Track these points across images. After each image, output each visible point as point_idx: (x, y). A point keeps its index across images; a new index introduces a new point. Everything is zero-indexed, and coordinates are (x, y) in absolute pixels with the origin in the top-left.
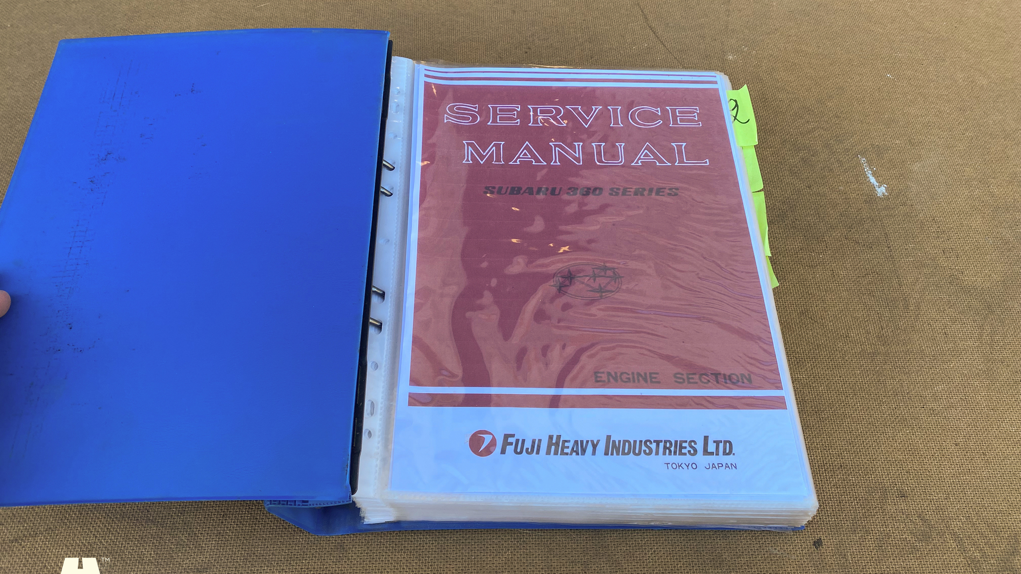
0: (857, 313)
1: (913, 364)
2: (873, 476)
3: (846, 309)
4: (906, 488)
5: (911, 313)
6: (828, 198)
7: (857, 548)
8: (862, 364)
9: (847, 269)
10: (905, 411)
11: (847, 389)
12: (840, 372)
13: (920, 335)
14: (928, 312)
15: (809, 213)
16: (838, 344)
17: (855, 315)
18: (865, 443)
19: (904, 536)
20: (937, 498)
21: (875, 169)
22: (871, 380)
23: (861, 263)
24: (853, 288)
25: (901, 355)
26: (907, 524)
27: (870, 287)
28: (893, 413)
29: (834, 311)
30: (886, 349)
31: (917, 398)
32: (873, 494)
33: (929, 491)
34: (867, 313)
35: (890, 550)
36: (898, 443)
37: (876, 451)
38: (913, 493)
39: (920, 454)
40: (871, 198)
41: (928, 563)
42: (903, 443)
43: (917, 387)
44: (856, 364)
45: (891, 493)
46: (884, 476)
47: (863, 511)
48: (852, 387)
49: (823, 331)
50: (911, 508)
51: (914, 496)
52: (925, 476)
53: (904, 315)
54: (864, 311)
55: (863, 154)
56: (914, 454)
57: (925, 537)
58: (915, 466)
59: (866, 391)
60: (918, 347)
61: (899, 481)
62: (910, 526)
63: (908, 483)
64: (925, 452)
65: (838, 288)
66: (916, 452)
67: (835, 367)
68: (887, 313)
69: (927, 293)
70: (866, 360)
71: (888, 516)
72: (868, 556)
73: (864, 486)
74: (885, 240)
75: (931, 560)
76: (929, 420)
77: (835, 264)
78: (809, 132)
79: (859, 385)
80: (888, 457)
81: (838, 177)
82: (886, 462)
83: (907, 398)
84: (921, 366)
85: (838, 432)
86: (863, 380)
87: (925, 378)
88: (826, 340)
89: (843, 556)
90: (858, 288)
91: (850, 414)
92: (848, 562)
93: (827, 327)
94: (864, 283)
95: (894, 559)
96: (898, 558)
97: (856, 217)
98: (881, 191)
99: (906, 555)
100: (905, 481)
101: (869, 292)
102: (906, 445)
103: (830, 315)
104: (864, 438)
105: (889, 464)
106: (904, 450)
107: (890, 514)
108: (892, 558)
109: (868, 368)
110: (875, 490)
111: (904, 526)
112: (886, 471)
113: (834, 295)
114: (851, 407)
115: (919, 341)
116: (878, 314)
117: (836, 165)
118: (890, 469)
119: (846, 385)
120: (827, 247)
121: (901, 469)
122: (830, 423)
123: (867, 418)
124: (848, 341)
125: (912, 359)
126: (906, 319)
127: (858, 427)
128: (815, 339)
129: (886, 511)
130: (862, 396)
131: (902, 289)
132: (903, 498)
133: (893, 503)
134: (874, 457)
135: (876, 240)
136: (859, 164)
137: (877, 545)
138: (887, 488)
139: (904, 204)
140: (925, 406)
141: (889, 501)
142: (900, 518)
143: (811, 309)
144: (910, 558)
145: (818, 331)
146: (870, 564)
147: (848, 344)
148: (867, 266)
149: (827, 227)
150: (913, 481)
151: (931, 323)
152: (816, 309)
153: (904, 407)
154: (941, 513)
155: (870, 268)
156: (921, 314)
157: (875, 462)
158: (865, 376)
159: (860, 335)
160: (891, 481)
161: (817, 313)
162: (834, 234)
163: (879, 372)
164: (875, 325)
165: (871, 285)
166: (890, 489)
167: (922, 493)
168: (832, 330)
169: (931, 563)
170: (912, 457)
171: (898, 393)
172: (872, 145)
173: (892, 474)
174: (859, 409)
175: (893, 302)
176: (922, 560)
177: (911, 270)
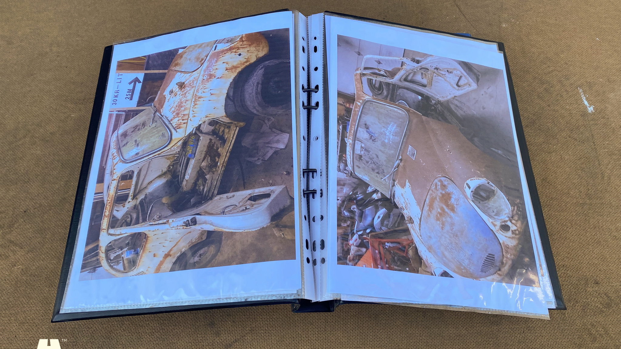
0: (574, 181)
1: (605, 210)
2: (581, 272)
3: (568, 178)
4: (599, 279)
5: (605, 182)
6: (560, 112)
7: (571, 310)
8: (576, 209)
9: (569, 155)
10: (600, 237)
11: (567, 223)
12: (564, 214)
13: (610, 194)
14: (615, 181)
15: (548, 121)
16: (563, 198)
17: (573, 182)
18: (577, 254)
19: (597, 305)
20: (616, 285)
21: (587, 96)
22: (581, 219)
23: (578, 152)
24: (573, 166)
25: (598, 205)
26: (599, 298)
27: (582, 165)
28: (593, 238)
29: (561, 179)
30: (590, 202)
31: (607, 230)
32: (581, 282)
33: (612, 281)
34: (580, 181)
35: (589, 312)
36: (595, 254)
37: (583, 258)
38: (603, 282)
39: (607, 261)
40: (584, 114)
41: (609, 319)
42: (598, 254)
43: (607, 223)
44: (573, 209)
45: (590, 282)
46: (587, 272)
47: (575, 291)
48: (570, 222)
49: (555, 190)
50: (601, 290)
51: (603, 283)
52: (610, 273)
53: (601, 183)
54: (578, 180)
55: (581, 87)
56: (604, 261)
57: (608, 306)
58: (604, 267)
59: (578, 225)
60: (609, 201)
61: (595, 275)
62: (600, 300)
63: (600, 276)
64: (610, 260)
65: (564, 166)
66: (605, 260)
67: (561, 210)
68: (591, 181)
69: (615, 170)
70: (579, 207)
71: (588, 294)
72: (577, 314)
73: (576, 277)
74: (592, 139)
75: (611, 318)
76: (613, 242)
77: (563, 152)
78: (549, 73)
79: (574, 221)
80: (589, 262)
81: (566, 100)
82: (588, 264)
83: (601, 229)
84: (610, 212)
85: (562, 247)
86: (577, 219)
87: (612, 219)
88: (557, 195)
89: (563, 314)
90: (575, 166)
91: (569, 237)
92: (566, 317)
93: (557, 188)
94: (579, 163)
95: (591, 317)
96: (593, 316)
97: (576, 124)
98: (591, 109)
99: (597, 315)
100: (598, 275)
101: (581, 169)
102: (600, 256)
103: (559, 181)
104: (576, 251)
105: (590, 266)
106: (599, 258)
107: (589, 293)
108: (590, 316)
109: (580, 212)
110: (582, 279)
111: (597, 299)
112: (588, 269)
113: (561, 170)
114: (569, 233)
115: (609, 198)
116: (586, 181)
117: (565, 93)
118: (591, 268)
119: (567, 221)
120: (558, 142)
121: (597, 268)
122: (558, 242)
123: (578, 240)
124: (569, 196)
125: (605, 208)
126: (602, 185)
127: (573, 244)
128: (550, 195)
129: (588, 291)
130: (576, 227)
131: (600, 167)
132: (597, 284)
133: (591, 287)
134: (582, 261)
135: (586, 138)
136: (579, 93)
137: (582, 309)
138: (588, 279)
139: (604, 118)
140: (611, 235)
141: (589, 286)
142: (595, 295)
143: (548, 177)
144: (599, 316)
145: (552, 190)
146: (577, 319)
147: (569, 198)
148: (581, 154)
149: (558, 130)
150: (603, 275)
151: (617, 188)
152: (551, 177)
153: (599, 234)
154: (617, 293)
155: (582, 155)
156: (611, 182)
157: (582, 264)
158: (578, 216)
159: (576, 193)
160: (591, 275)
161: (551, 180)
162: (563, 134)
163: (586, 214)
164: (584, 188)
165: (583, 164)
166: (590, 279)
167: (607, 282)
168: (560, 190)
169: (611, 320)
170: (603, 262)
171: (596, 227)
172: (586, 82)
173: (591, 271)
174: (574, 235)
175: (595, 175)
176: (606, 318)
177: (606, 157)
